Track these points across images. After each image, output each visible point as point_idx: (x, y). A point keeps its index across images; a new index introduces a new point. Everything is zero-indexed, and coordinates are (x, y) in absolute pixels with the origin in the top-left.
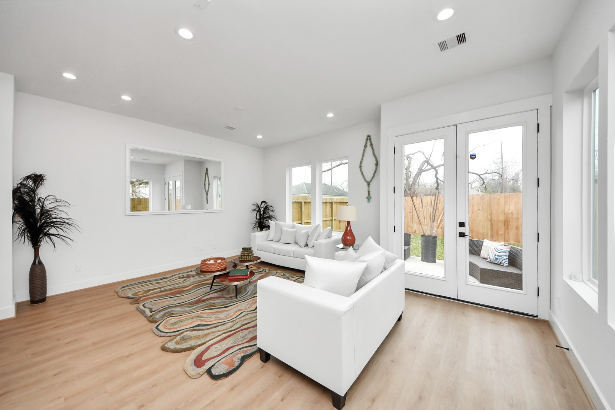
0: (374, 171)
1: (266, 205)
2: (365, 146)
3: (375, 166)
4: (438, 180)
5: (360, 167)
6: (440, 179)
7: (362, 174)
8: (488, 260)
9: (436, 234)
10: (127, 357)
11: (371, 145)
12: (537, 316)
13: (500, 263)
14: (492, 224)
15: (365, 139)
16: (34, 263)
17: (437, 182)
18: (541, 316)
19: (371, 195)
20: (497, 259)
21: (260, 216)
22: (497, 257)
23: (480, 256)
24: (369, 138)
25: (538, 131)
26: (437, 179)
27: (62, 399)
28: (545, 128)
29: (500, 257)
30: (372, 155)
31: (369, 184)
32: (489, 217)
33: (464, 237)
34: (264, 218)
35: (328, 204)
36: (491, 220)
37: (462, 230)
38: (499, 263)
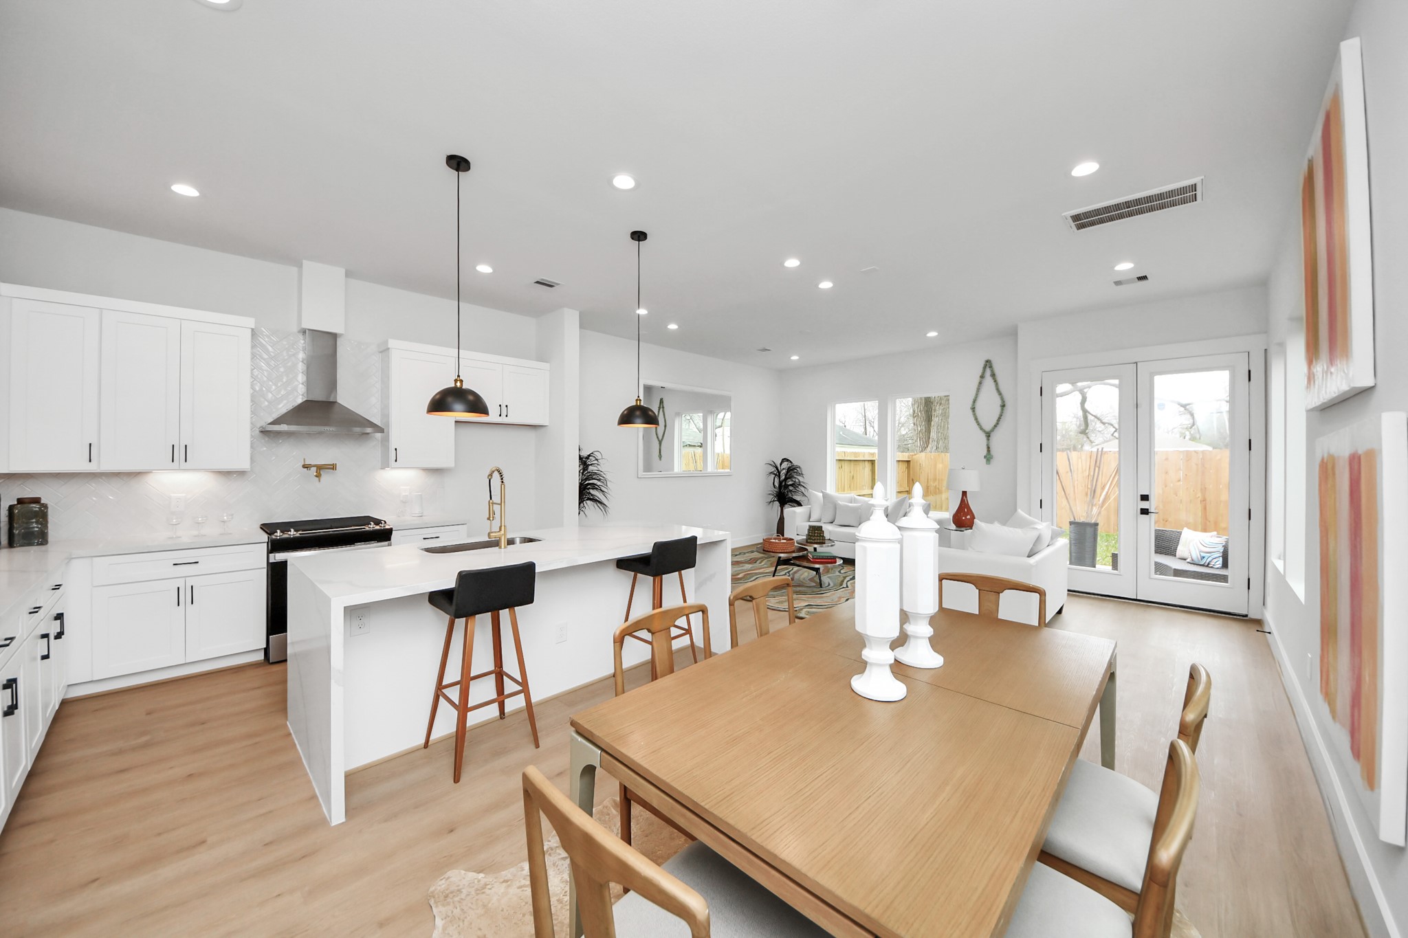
0: (998, 416)
1: (790, 465)
2: (982, 377)
3: (999, 409)
4: (1088, 415)
5: (973, 409)
6: (1091, 412)
7: (976, 419)
8: (1188, 560)
9: (1096, 520)
11: (993, 375)
12: (1246, 616)
13: (1209, 564)
14: (1205, 508)
15: (982, 366)
17: (1086, 418)
18: (1252, 615)
19: (993, 452)
20: (1204, 557)
21: (780, 483)
22: (1203, 554)
23: (1175, 556)
24: (988, 364)
25: (1250, 380)
26: (1085, 412)
28: (1257, 375)
29: (1209, 555)
30: (995, 391)
31: (988, 435)
32: (1199, 495)
33: (1148, 514)
34: (787, 486)
35: (866, 463)
36: (1204, 500)
37: (1145, 505)
38: (1206, 564)
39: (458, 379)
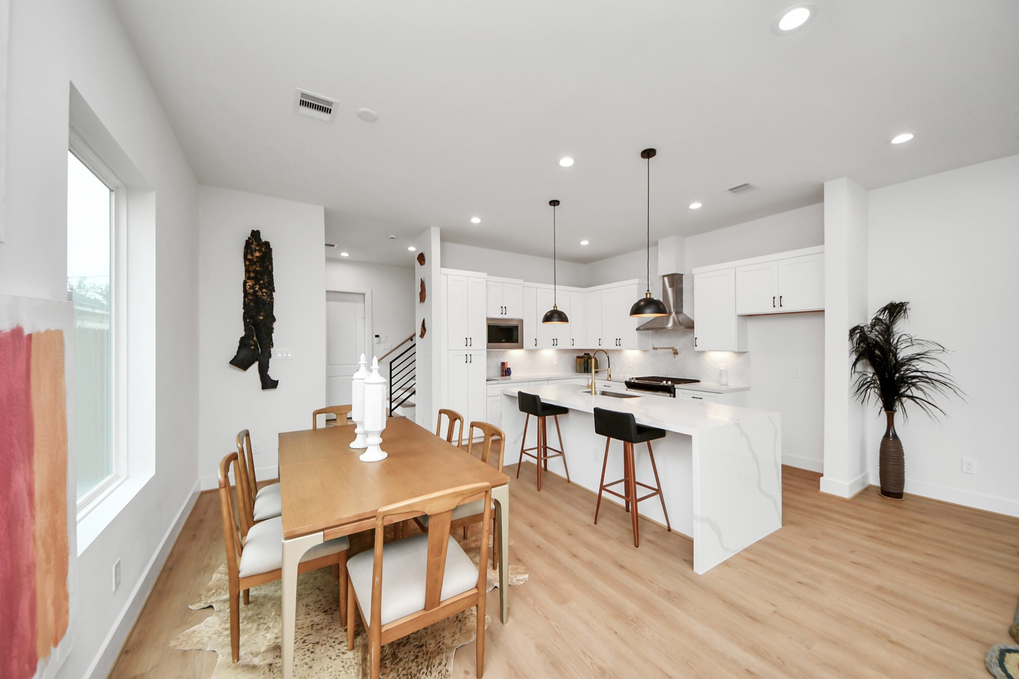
10: (891, 642)
16: (887, 436)
27: (773, 609)
39: (555, 306)
